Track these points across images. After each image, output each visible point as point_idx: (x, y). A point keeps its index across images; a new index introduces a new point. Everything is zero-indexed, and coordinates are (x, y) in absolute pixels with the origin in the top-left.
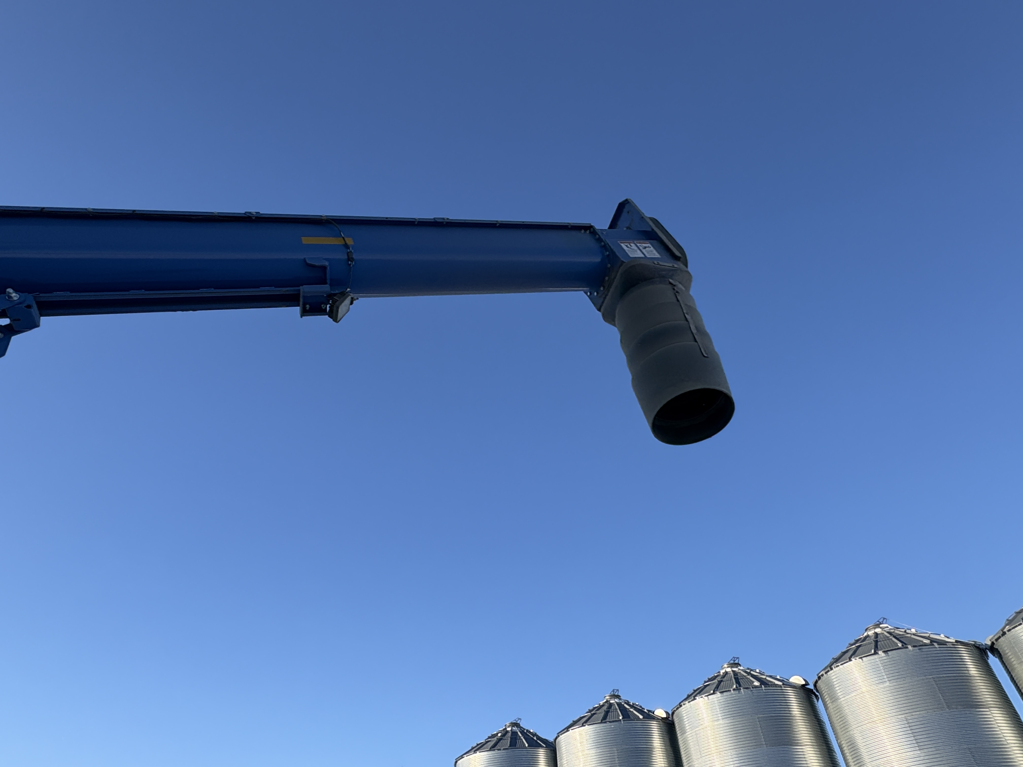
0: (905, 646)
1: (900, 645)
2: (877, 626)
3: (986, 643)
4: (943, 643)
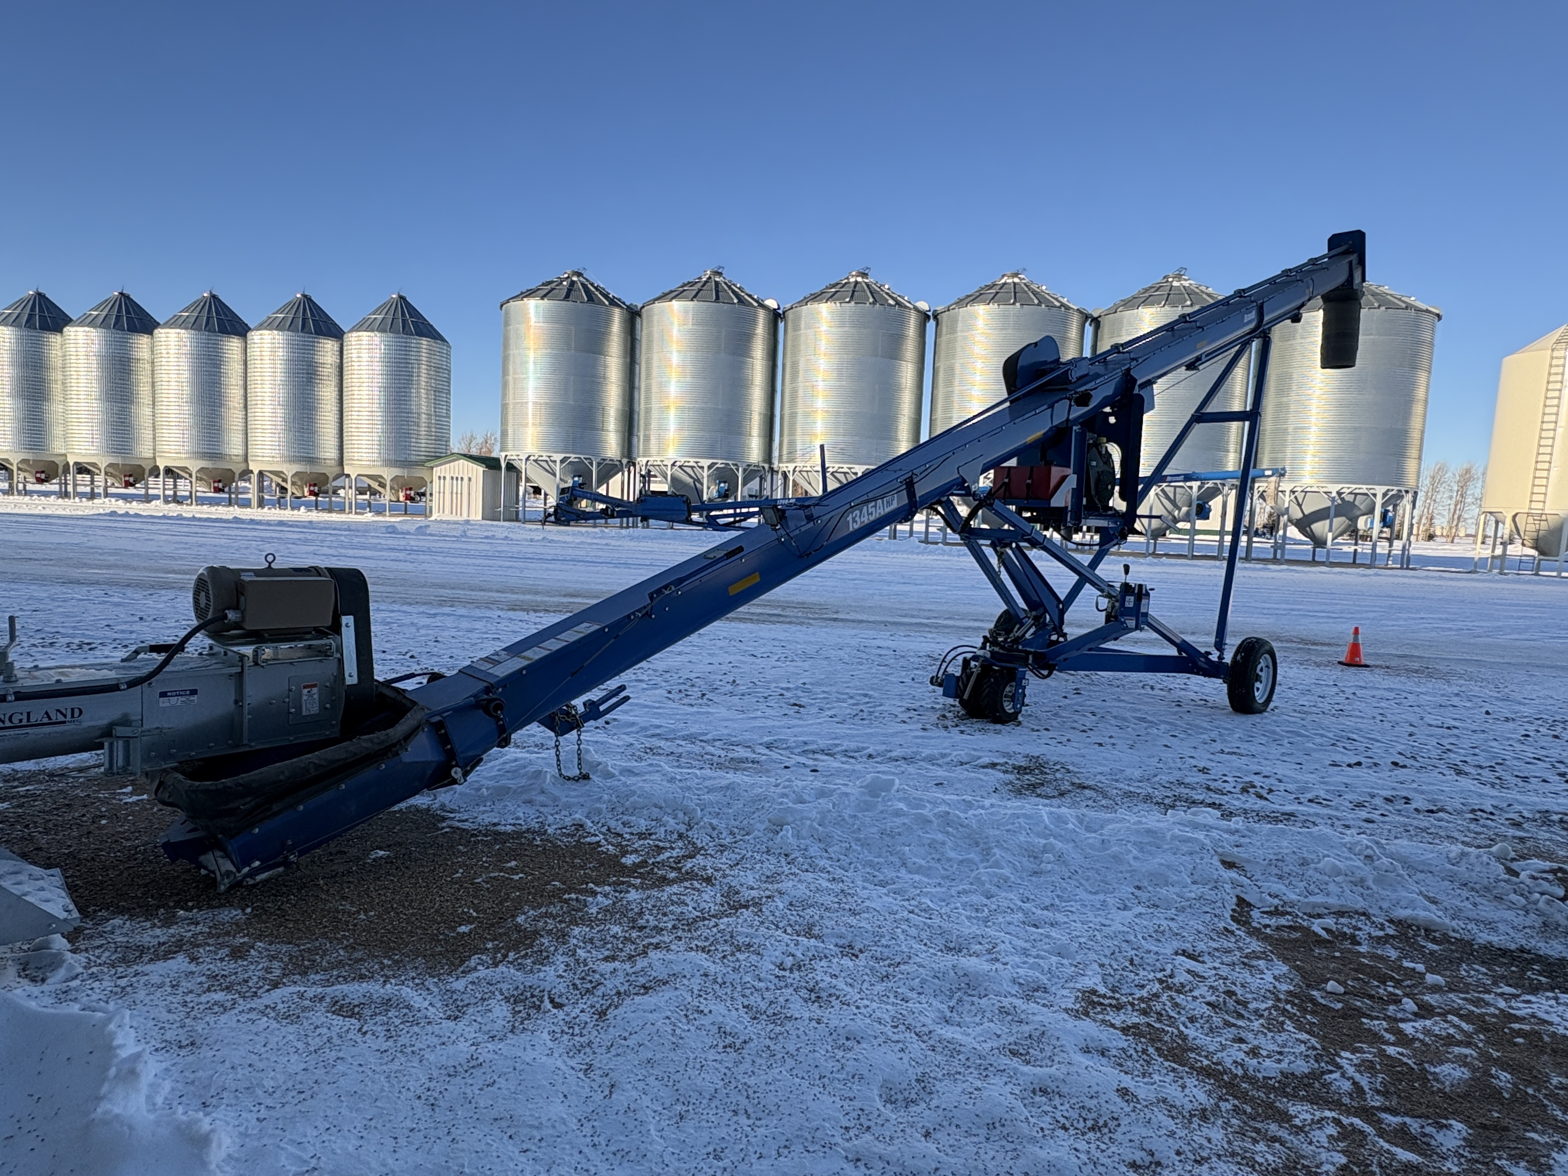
0: (1039, 304)
1: (1036, 302)
2: (1016, 275)
3: (1095, 315)
4: (1067, 308)
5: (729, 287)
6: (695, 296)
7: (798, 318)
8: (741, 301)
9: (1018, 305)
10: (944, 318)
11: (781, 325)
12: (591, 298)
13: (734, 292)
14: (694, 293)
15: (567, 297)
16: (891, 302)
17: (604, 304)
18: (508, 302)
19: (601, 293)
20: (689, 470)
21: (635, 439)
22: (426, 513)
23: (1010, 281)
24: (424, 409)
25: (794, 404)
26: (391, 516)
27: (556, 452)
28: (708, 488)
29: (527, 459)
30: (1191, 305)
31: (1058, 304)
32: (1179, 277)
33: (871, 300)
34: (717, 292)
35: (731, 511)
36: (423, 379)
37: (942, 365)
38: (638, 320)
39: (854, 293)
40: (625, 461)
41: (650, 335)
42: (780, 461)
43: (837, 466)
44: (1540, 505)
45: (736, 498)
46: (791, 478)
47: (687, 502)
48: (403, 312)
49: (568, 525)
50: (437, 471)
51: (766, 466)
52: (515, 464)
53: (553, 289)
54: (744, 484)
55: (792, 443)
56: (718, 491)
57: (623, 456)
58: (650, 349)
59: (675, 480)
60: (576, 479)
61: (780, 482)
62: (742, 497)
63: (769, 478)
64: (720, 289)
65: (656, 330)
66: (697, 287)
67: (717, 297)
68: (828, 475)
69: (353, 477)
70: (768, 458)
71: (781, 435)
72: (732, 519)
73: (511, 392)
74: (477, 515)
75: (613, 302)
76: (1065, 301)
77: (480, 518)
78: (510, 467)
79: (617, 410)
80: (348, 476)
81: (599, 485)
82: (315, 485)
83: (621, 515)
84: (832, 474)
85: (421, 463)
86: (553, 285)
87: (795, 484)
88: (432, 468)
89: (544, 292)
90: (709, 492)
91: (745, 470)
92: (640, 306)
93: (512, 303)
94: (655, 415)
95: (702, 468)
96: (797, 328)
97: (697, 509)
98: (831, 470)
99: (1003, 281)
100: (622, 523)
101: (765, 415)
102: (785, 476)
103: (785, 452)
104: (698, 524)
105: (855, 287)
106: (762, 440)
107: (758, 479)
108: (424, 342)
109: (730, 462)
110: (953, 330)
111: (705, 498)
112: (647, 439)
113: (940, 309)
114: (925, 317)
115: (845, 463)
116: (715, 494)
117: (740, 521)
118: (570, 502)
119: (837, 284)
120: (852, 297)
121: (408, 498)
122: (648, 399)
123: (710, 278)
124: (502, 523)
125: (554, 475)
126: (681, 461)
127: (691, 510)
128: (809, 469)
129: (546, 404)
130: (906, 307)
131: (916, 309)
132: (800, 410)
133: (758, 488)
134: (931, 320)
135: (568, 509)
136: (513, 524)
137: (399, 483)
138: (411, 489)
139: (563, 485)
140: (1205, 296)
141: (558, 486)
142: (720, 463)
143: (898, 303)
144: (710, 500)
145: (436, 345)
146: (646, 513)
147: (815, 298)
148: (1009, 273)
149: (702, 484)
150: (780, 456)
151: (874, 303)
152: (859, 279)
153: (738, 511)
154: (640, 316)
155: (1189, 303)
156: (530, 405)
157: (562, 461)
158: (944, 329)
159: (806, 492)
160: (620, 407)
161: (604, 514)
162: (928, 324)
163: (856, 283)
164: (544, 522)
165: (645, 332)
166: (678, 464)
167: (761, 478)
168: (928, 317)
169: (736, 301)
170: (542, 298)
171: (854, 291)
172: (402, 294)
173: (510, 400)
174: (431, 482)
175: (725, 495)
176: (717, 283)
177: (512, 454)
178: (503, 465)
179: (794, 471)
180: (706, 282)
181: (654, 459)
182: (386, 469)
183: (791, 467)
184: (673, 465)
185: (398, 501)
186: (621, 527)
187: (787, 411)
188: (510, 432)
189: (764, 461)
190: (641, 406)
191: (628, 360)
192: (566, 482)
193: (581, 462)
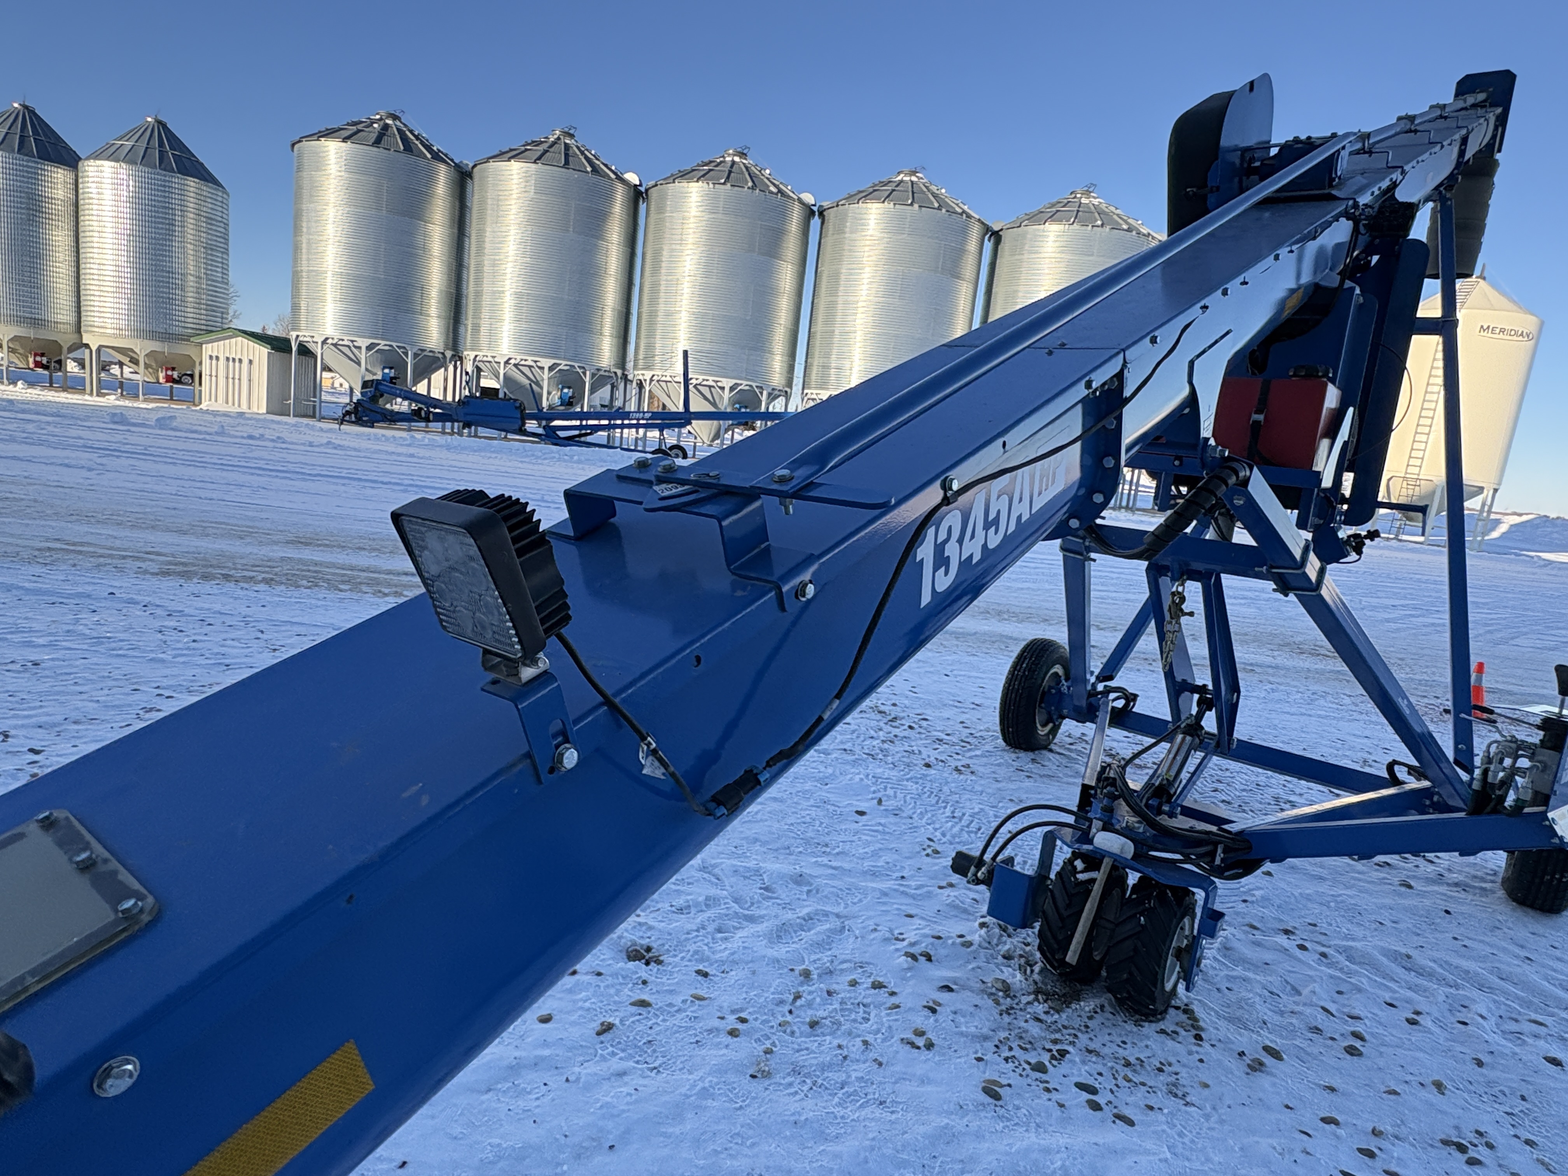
0: (939, 208)
1: (936, 205)
2: (913, 173)
3: (996, 228)
4: (969, 216)
5: (582, 153)
6: (539, 158)
7: (663, 198)
8: (595, 170)
9: (916, 206)
10: (830, 215)
11: (642, 207)
12: (408, 147)
13: (587, 158)
14: (539, 153)
15: (377, 142)
16: (773, 189)
17: (425, 157)
18: (300, 141)
19: (422, 143)
20: (526, 370)
21: (462, 329)
22: (193, 400)
23: (907, 179)
24: (191, 269)
25: (654, 301)
26: (145, 400)
27: (364, 337)
28: (549, 393)
29: (324, 342)
30: (1102, 225)
31: (959, 211)
32: (1087, 193)
33: (750, 184)
34: (567, 156)
35: (578, 423)
36: (190, 230)
37: (824, 269)
38: (469, 181)
39: (730, 174)
40: (449, 354)
41: (483, 202)
42: (635, 367)
43: (701, 377)
44: (1416, 470)
45: (582, 407)
46: (647, 389)
47: (521, 408)
48: (161, 144)
49: (373, 427)
50: (209, 349)
51: (619, 372)
52: (311, 346)
53: (359, 131)
54: (593, 391)
55: (650, 347)
56: (561, 398)
57: (446, 347)
58: (482, 219)
59: (508, 379)
60: (387, 371)
61: (634, 392)
62: (590, 406)
63: (622, 386)
64: (571, 152)
65: (490, 194)
66: (541, 148)
67: (567, 162)
68: (691, 387)
69: (94, 348)
70: (622, 362)
71: (638, 337)
72: (576, 432)
73: (304, 257)
74: (260, 406)
75: (437, 156)
76: (966, 208)
77: (263, 410)
78: (304, 351)
79: (441, 291)
80: (87, 346)
81: (416, 381)
82: (42, 355)
83: (439, 418)
84: (695, 387)
85: (186, 338)
86: (360, 127)
87: (651, 396)
88: (201, 344)
89: (346, 133)
90: (550, 397)
91: (593, 375)
92: (471, 165)
93: (304, 143)
94: (486, 299)
95: (542, 368)
96: (661, 210)
97: (532, 417)
98: (694, 382)
99: (899, 178)
100: (444, 428)
101: (620, 312)
102: (640, 385)
103: (641, 356)
104: (534, 435)
105: (732, 167)
106: (615, 340)
107: (609, 387)
108: (192, 183)
109: (576, 365)
110: (841, 231)
111: (545, 404)
112: (476, 328)
113: (826, 204)
114: (809, 212)
115: (711, 375)
116: (557, 401)
117: (586, 435)
118: (374, 399)
119: (711, 162)
120: (728, 177)
121: (169, 379)
122: (479, 281)
123: (559, 138)
124: (291, 420)
125: (359, 364)
126: (517, 358)
127: (524, 418)
128: (668, 379)
129: (348, 275)
130: (789, 197)
131: (800, 201)
132: (662, 308)
133: (609, 397)
134: (816, 217)
135: (372, 407)
136: (305, 421)
137: (156, 361)
138: (173, 369)
139: (369, 377)
140: (1115, 217)
141: (363, 377)
142: (563, 365)
143: (780, 191)
144: (550, 407)
145: (207, 189)
146: (469, 418)
147: (685, 175)
148: (906, 170)
149: (541, 388)
150: (636, 360)
151: (753, 188)
152: (737, 159)
153: (584, 423)
154: (471, 178)
155: (1099, 223)
156: (329, 274)
157: (369, 348)
158: (831, 228)
159: (664, 406)
160: (444, 288)
161: (415, 416)
162: (812, 222)
163: (733, 163)
164: (342, 422)
165: (476, 197)
166: (512, 361)
167: (613, 386)
168: (812, 213)
169: (589, 169)
170: (345, 140)
171: (730, 172)
172: (160, 118)
173: (304, 267)
174: (201, 363)
175: (569, 402)
176: (567, 147)
177: (304, 335)
178: (294, 348)
179: (651, 380)
180: (554, 143)
181: (484, 354)
182: (138, 341)
183: (648, 375)
184: (507, 362)
185: (158, 382)
186: (443, 433)
187: (645, 309)
188: (303, 304)
189: (617, 366)
190: (470, 289)
191: (456, 231)
192: (375, 374)
193: (392, 351)
